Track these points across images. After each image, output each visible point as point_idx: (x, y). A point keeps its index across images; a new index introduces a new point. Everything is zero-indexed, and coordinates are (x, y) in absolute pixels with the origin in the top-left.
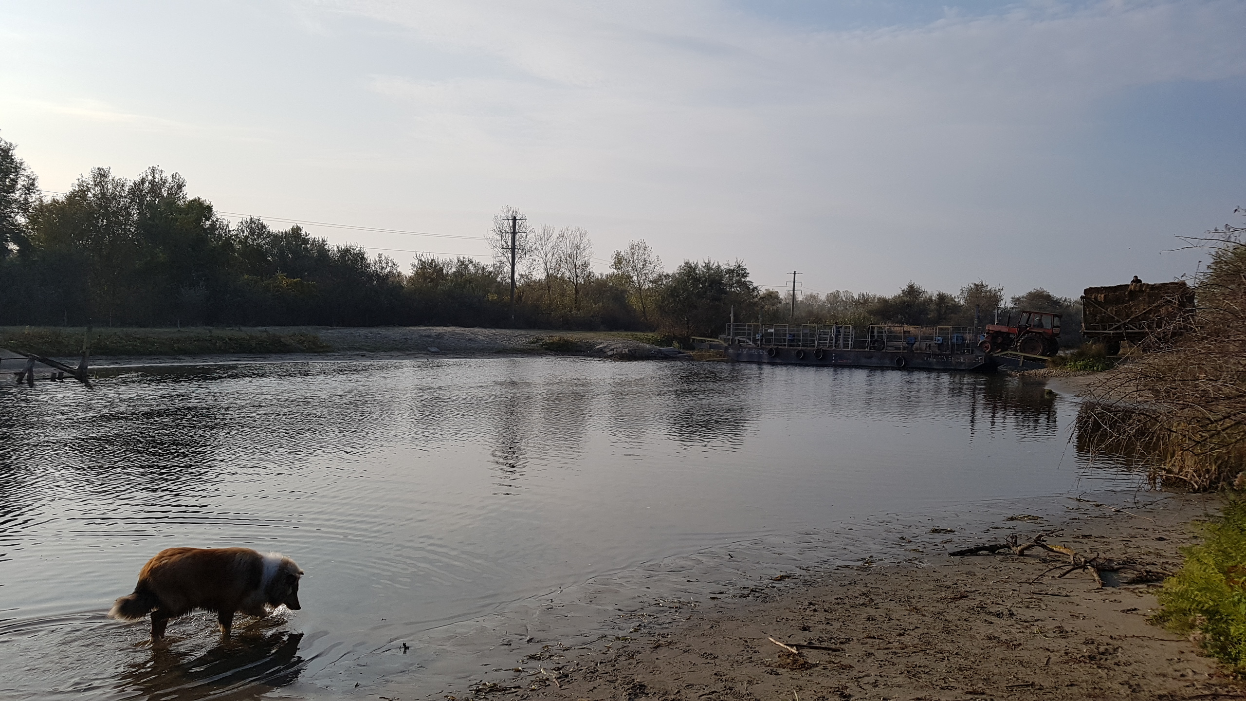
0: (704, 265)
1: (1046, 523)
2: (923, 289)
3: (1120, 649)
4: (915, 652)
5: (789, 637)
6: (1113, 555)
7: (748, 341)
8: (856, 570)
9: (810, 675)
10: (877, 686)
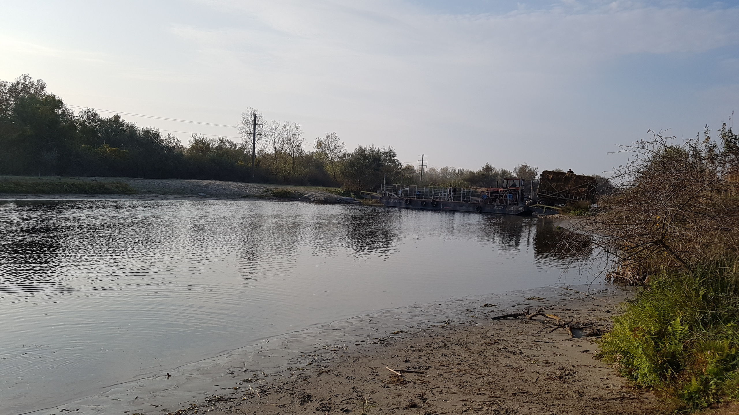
0: (370, 149)
1: (547, 302)
2: (494, 167)
3: (577, 373)
4: (465, 374)
5: (397, 366)
6: (581, 320)
7: (394, 195)
8: (440, 327)
9: (406, 388)
10: (442, 393)
